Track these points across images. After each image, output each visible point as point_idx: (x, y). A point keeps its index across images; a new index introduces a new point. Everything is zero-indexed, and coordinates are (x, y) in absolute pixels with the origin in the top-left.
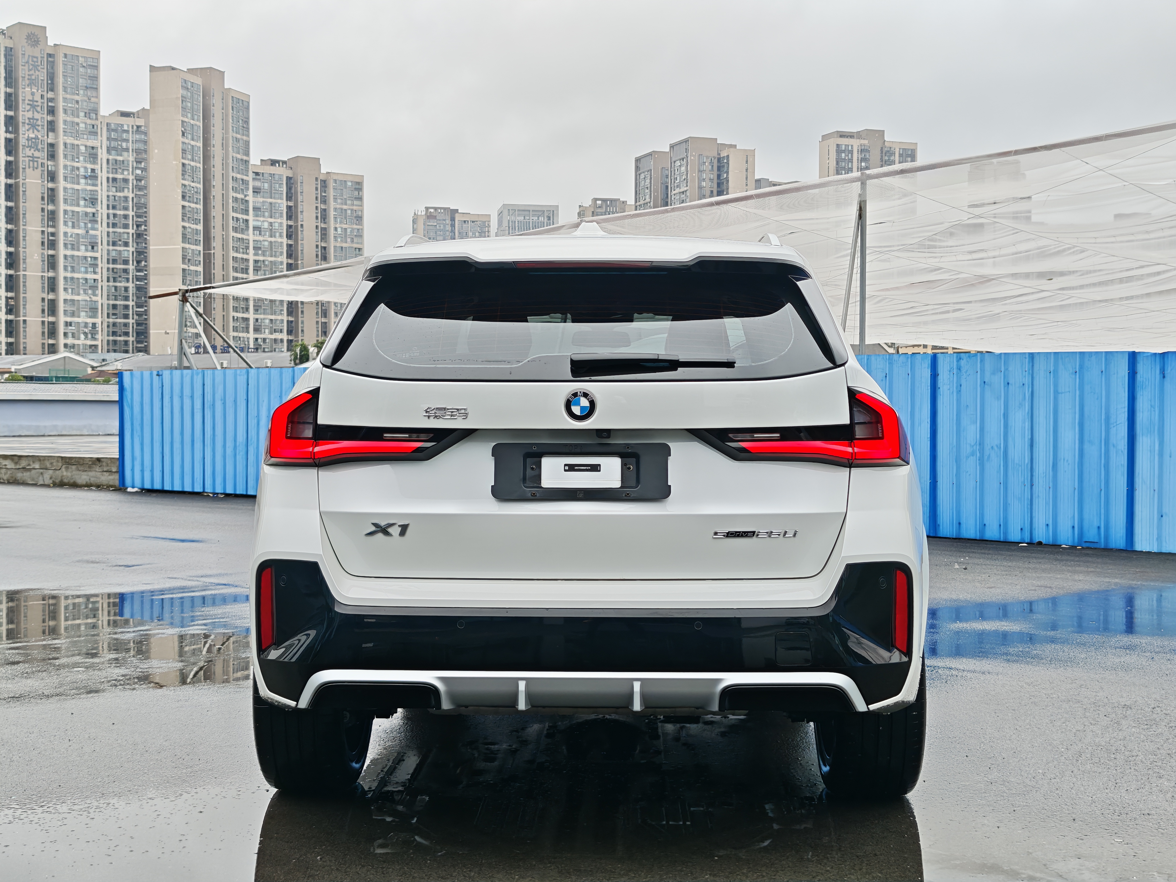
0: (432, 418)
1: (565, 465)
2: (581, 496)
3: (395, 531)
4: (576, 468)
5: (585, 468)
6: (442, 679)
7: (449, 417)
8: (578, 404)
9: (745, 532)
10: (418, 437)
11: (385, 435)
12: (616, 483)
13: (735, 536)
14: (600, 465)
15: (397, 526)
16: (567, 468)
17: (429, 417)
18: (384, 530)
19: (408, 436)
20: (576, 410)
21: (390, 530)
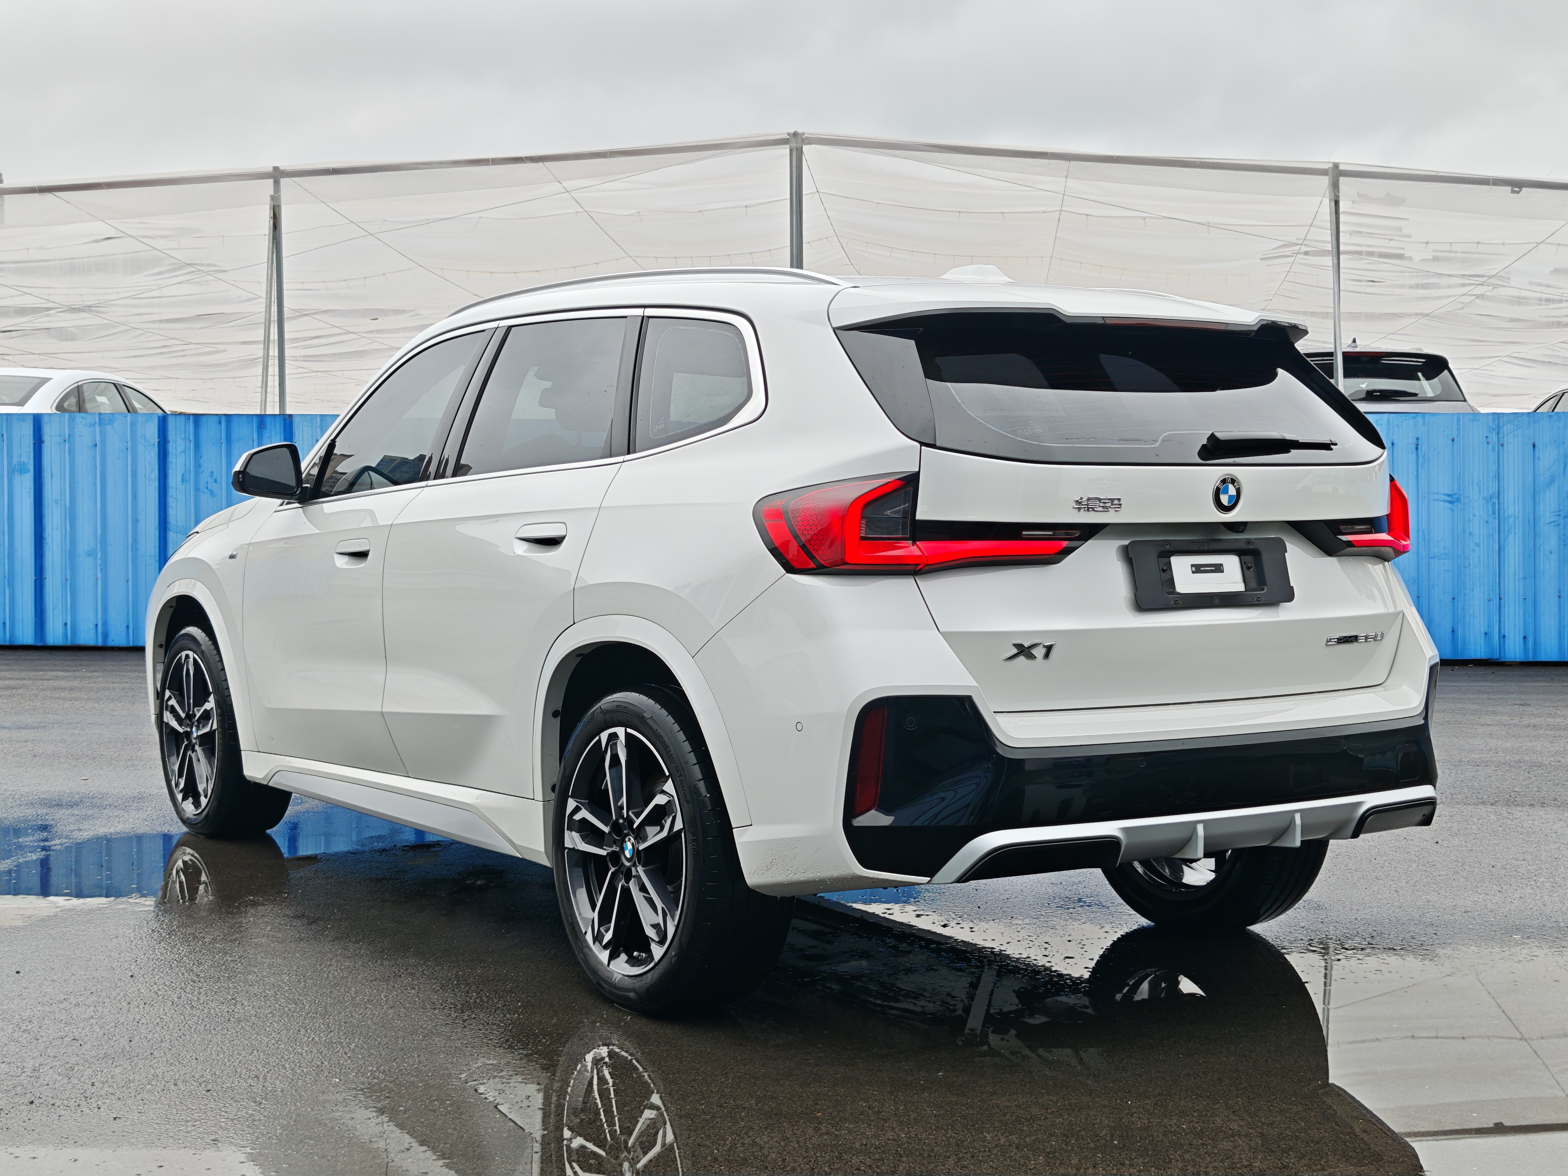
0: (1082, 510)
1: (1192, 566)
2: (1217, 602)
3: (1039, 652)
4: (1202, 569)
5: (1209, 569)
6: (1125, 830)
7: (1101, 509)
8: (1226, 491)
9: (1350, 637)
10: (1067, 534)
11: (1023, 533)
12: (1239, 586)
13: (1343, 642)
14: (1222, 565)
15: (1041, 646)
16: (1194, 569)
17: (1079, 509)
18: (1024, 651)
19: (1052, 533)
20: (1224, 499)
21: (1034, 652)
